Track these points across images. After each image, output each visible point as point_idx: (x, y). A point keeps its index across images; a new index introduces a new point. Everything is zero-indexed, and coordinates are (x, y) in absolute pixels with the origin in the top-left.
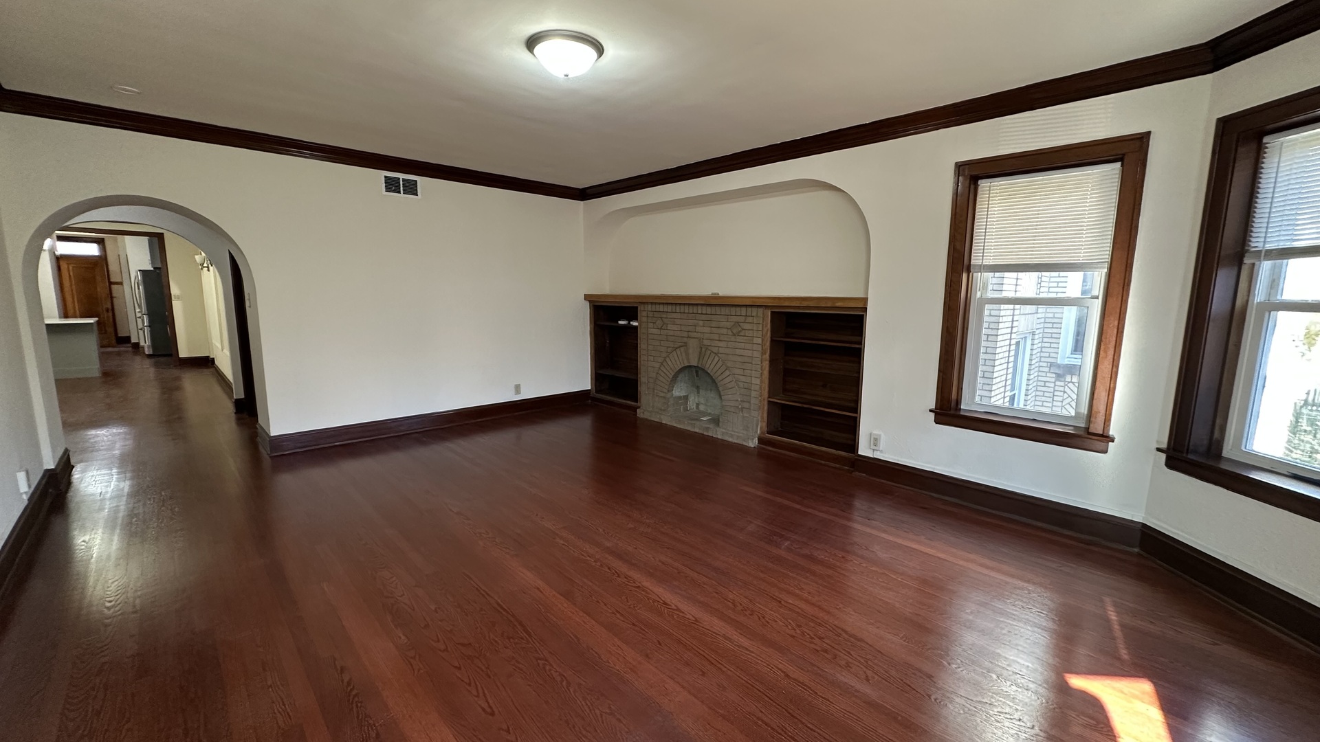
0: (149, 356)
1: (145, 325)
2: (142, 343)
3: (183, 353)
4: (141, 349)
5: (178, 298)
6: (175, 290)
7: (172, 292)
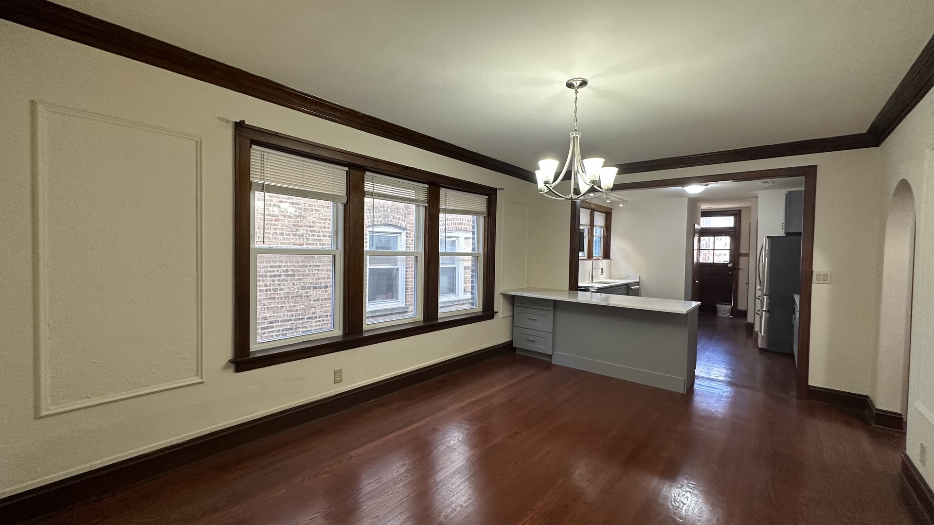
0: (762, 350)
1: (764, 309)
2: (757, 329)
3: (817, 378)
4: (754, 335)
5: (824, 278)
6: (820, 264)
7: (814, 269)
